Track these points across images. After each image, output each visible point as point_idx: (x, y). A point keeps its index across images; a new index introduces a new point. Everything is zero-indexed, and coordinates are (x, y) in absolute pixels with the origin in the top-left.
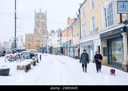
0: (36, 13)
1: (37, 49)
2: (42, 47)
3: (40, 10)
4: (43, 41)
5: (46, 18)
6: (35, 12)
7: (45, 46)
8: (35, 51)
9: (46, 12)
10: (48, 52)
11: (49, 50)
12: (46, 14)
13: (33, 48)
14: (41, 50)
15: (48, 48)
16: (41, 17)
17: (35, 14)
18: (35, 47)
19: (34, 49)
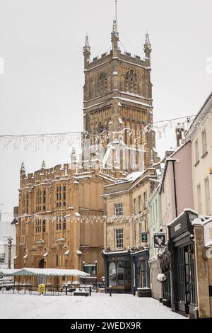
0: (91, 60)
1: (85, 269)
2: (119, 251)
3: (115, 39)
4: (126, 209)
5: (150, 85)
6: (87, 54)
7: (139, 244)
8: (72, 278)
9: (148, 51)
10: (157, 289)
11: (164, 271)
12: (147, 62)
13: (62, 259)
14: (113, 270)
15: (155, 254)
16: (117, 76)
17: (87, 65)
18: (72, 252)
19: (68, 265)
